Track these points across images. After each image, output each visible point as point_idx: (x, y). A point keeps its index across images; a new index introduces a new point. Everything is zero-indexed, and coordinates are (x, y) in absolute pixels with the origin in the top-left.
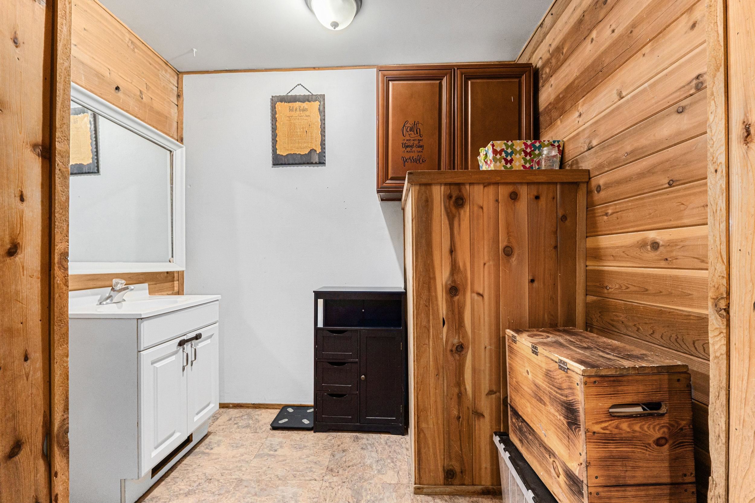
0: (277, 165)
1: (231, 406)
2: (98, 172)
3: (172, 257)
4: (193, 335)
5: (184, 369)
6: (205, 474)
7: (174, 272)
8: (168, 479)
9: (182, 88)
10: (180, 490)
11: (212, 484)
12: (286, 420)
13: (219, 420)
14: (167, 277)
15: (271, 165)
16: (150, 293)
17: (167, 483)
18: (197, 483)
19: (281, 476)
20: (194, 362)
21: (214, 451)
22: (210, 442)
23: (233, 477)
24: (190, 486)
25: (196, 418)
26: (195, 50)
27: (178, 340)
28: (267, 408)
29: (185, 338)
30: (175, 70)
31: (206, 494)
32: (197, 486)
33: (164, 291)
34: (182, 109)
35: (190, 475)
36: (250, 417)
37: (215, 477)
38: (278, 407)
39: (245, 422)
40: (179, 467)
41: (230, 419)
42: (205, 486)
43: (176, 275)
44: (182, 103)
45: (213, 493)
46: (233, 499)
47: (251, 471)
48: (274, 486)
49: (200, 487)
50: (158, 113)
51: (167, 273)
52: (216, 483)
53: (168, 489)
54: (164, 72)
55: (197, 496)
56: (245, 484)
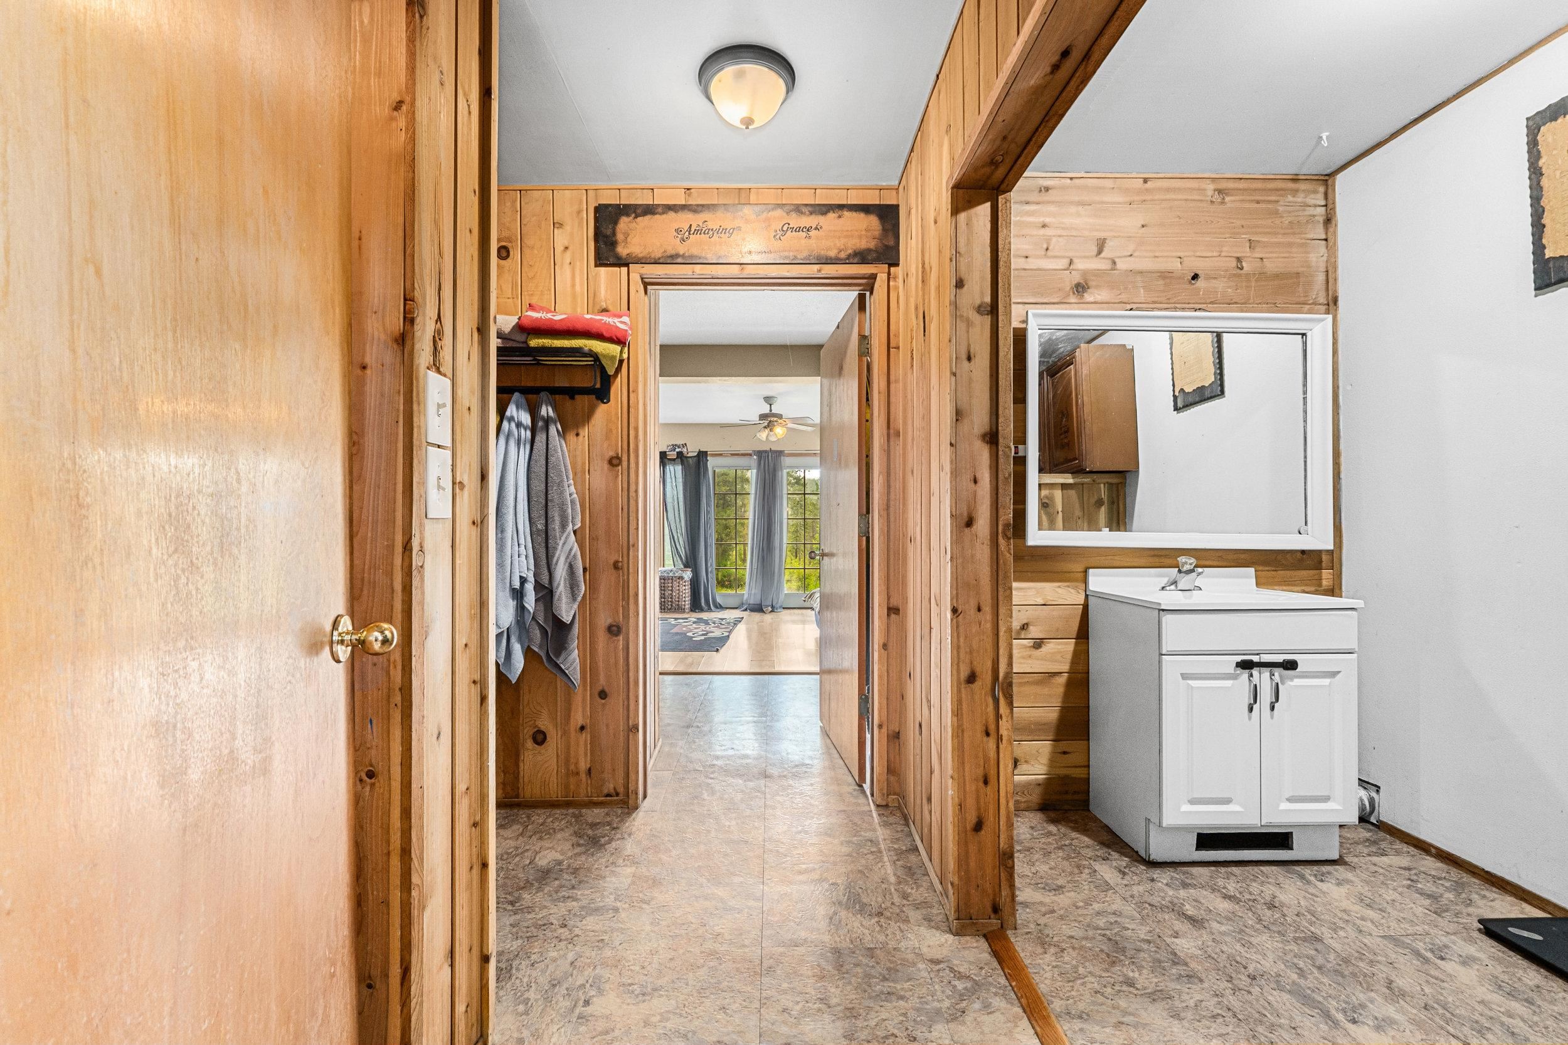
0: (1548, 286)
1: (1433, 851)
2: (1222, 392)
3: (1306, 524)
4: (1280, 658)
5: (1251, 709)
6: (1275, 897)
7: (1320, 551)
8: (1223, 870)
9: (1334, 203)
10: (1224, 888)
11: (1270, 912)
12: (1540, 938)
13: (1384, 859)
14: (1301, 560)
15: (1533, 293)
16: (1258, 584)
17: (1217, 871)
18: (1253, 897)
19: (1398, 988)
20: (1276, 705)
21: (1324, 886)
22: (1329, 873)
23: (1312, 929)
24: (1240, 893)
25: (1285, 806)
26: (1324, 135)
27: (1239, 658)
28: (1526, 901)
29: (1256, 659)
30: (1317, 178)
31: (1250, 914)
32: (1249, 900)
33: (1295, 585)
34: (1335, 243)
35: (1254, 884)
36: (1458, 887)
37: (1285, 909)
38: (1550, 909)
39: (1434, 889)
40: (1249, 868)
41: (1409, 869)
42: (1259, 906)
43: (1324, 557)
44: (1335, 233)
45: (1261, 920)
46: (1280, 945)
47: (1352, 944)
48: (1364, 985)
49: (1251, 903)
50: (1277, 276)
51: (1303, 552)
52: (1277, 916)
53: (1211, 877)
54: (1290, 198)
55: (1237, 907)
56: (1319, 946)
